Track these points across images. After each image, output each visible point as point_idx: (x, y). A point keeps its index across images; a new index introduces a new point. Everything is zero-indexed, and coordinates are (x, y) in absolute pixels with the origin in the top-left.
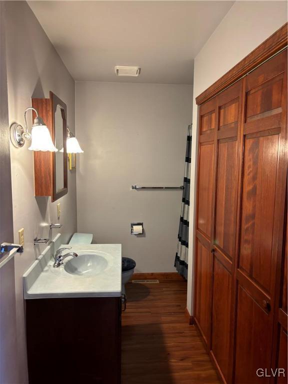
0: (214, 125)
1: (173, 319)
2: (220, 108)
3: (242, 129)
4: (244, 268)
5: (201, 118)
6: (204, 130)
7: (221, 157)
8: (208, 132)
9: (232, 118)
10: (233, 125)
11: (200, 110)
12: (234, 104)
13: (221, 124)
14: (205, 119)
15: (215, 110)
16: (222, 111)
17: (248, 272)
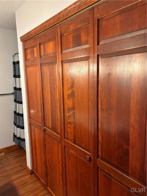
0: (36, 54)
1: (19, 175)
2: (40, 44)
3: (60, 57)
4: (69, 138)
5: (25, 50)
6: (29, 57)
7: (44, 74)
8: (32, 59)
9: (51, 51)
10: (52, 55)
11: (24, 46)
12: (51, 42)
13: (42, 54)
14: (28, 51)
15: (36, 45)
16: (42, 46)
17: (73, 140)
